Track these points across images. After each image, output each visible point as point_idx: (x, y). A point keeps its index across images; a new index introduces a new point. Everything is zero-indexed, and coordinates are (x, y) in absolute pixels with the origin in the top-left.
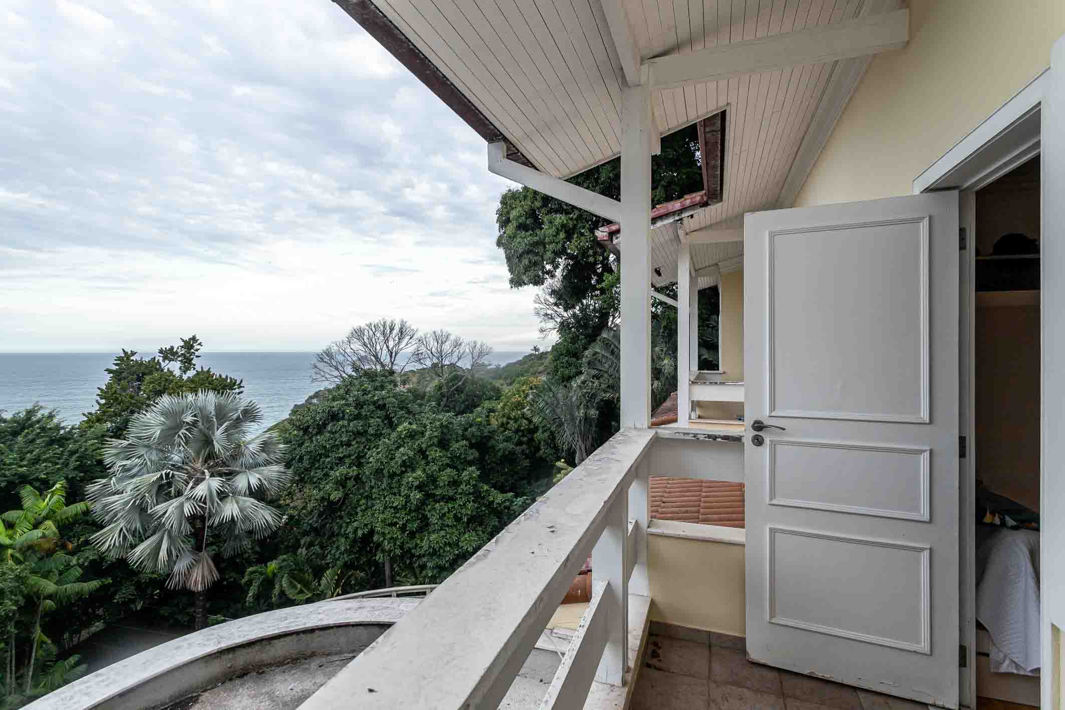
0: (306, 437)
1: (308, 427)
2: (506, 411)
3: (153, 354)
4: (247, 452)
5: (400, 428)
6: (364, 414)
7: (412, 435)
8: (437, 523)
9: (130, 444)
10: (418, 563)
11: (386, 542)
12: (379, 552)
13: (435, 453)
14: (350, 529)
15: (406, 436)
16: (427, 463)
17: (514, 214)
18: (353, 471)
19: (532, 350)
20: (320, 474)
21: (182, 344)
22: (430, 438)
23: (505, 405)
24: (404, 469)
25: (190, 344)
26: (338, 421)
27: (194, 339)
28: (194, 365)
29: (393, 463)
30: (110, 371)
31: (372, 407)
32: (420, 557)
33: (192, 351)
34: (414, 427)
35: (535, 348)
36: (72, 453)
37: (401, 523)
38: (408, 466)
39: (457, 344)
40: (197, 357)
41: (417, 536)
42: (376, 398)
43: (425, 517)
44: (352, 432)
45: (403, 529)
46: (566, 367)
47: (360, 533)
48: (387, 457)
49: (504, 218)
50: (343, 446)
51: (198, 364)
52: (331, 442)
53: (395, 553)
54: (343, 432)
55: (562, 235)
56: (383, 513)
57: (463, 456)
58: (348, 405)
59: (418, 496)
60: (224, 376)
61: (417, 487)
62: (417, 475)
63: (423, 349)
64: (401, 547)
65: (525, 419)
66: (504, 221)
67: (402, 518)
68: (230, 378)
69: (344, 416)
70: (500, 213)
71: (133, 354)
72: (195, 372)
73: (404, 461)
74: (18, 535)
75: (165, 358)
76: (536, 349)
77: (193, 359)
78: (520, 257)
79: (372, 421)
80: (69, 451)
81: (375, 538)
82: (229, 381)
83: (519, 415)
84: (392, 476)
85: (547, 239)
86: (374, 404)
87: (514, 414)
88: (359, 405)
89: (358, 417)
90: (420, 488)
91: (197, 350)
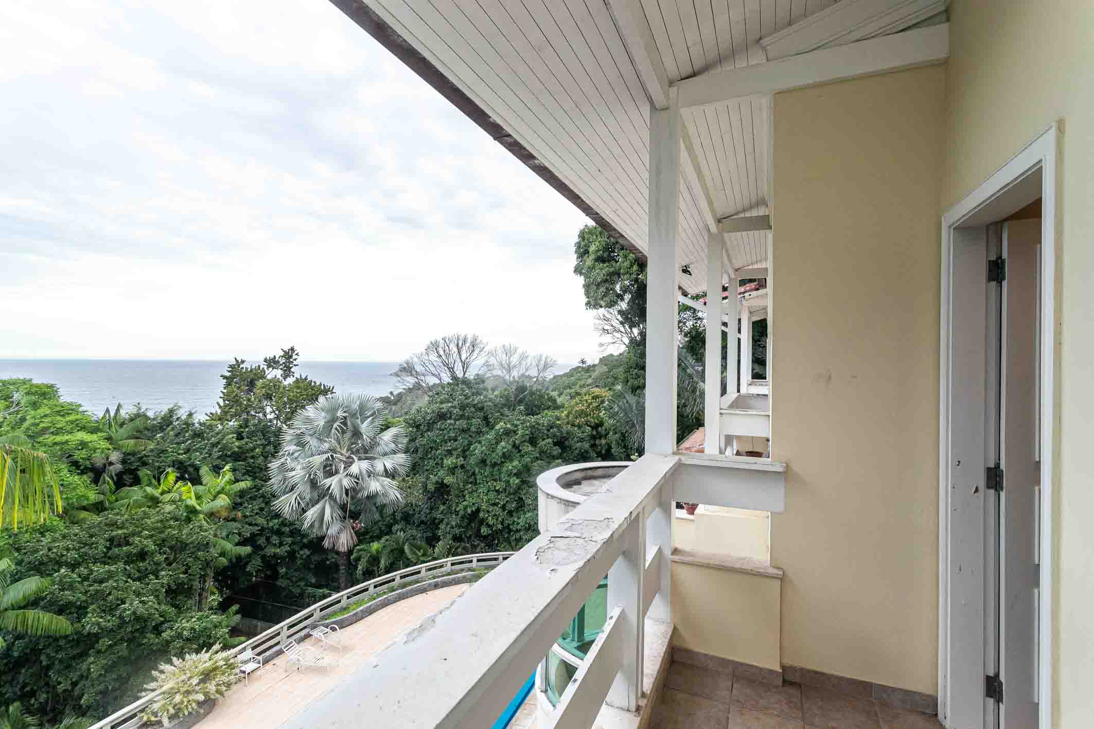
0: (419, 433)
1: (420, 425)
2: (570, 418)
3: (257, 362)
4: (382, 443)
5: (497, 427)
6: (467, 414)
7: (507, 433)
8: (532, 504)
9: (301, 433)
10: (514, 537)
11: (490, 518)
12: (483, 526)
13: (528, 448)
14: (461, 507)
15: (503, 433)
16: (522, 456)
17: (592, 248)
18: (460, 461)
19: (579, 363)
20: (432, 462)
21: (282, 354)
22: (523, 436)
23: (569, 413)
24: (503, 460)
25: (289, 354)
26: (445, 420)
27: (292, 349)
28: (293, 373)
29: (494, 455)
30: (224, 377)
31: (473, 409)
32: (518, 531)
33: (291, 360)
34: (509, 426)
35: (582, 360)
36: (214, 445)
37: (502, 503)
38: (507, 457)
39: (523, 357)
40: (295, 365)
41: (514, 514)
42: (476, 402)
43: (521, 499)
44: (459, 429)
45: (503, 508)
46: (636, 378)
47: (469, 511)
48: (489, 450)
49: (581, 250)
50: (450, 441)
51: (297, 372)
52: (440, 437)
53: (497, 527)
54: (450, 429)
55: (635, 268)
56: (487, 494)
57: (549, 452)
58: (455, 407)
59: (516, 482)
60: (318, 384)
61: (515, 475)
62: (514, 465)
63: (492, 361)
64: (502, 523)
65: (588, 426)
66: (582, 252)
67: (503, 499)
68: (324, 385)
69: (451, 416)
70: (578, 245)
71: (243, 362)
72: (294, 379)
73: (504, 453)
74: (204, 504)
75: (269, 366)
76: (583, 362)
77: (292, 367)
78: (598, 285)
79: (474, 420)
80: (211, 444)
81: (481, 515)
82: (322, 387)
83: (583, 423)
84: (494, 465)
85: (622, 270)
86: (474, 407)
87: (578, 421)
88: (463, 407)
89: (462, 417)
90: (517, 475)
91: (295, 360)
